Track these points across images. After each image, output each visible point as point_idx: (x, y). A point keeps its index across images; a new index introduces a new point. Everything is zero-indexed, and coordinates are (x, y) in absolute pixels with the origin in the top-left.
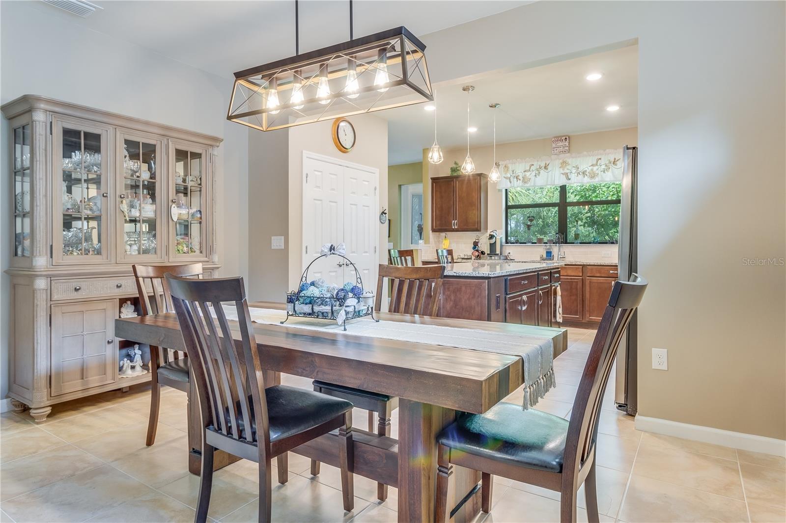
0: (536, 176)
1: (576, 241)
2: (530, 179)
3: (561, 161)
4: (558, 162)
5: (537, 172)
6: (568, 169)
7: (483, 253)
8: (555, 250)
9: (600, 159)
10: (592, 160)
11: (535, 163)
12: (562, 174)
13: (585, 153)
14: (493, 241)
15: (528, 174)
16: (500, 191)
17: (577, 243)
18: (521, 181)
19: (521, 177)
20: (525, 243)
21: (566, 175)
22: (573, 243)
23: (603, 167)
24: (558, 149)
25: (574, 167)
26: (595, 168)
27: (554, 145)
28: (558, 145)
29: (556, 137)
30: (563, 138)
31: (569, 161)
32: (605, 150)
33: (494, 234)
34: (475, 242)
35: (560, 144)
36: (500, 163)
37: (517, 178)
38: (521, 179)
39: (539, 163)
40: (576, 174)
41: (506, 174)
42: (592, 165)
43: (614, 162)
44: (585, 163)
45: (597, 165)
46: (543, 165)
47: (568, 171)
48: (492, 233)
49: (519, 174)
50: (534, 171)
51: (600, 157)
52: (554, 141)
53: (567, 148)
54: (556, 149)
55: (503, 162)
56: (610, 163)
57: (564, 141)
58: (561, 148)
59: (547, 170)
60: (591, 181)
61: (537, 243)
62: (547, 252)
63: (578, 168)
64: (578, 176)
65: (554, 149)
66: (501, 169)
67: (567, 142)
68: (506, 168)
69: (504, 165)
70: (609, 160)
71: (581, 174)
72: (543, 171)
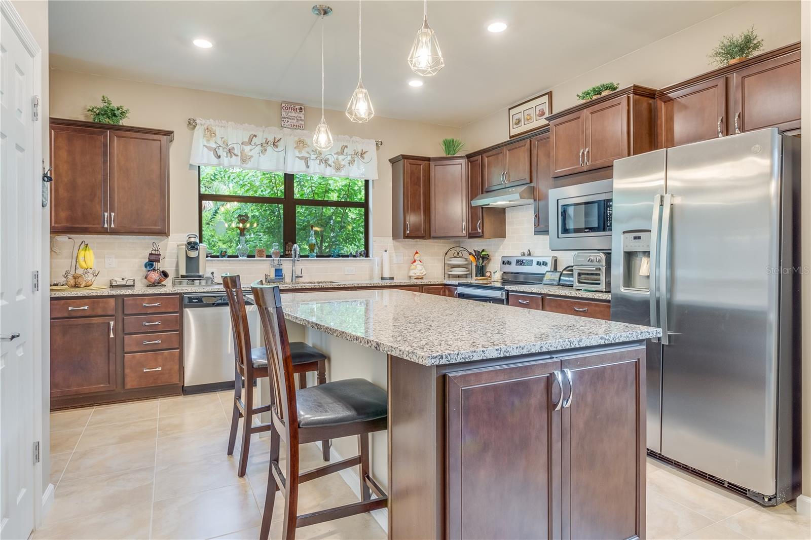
0: (259, 153)
1: (312, 254)
2: (251, 157)
3: (297, 139)
4: (293, 140)
5: (261, 148)
6: (308, 153)
7: (165, 274)
8: (286, 266)
9: (346, 147)
10: (339, 145)
11: (259, 134)
12: (299, 158)
14: (193, 254)
15: (247, 148)
17: (313, 257)
18: (239, 158)
19: (237, 151)
20: (237, 257)
21: (306, 160)
22: (307, 256)
23: (349, 158)
24: (289, 120)
25: (313, 151)
26: (341, 157)
27: (284, 114)
28: (290, 114)
29: (285, 102)
30: (297, 107)
31: (309, 141)
32: (351, 137)
34: (153, 254)
35: (293, 114)
36: (198, 121)
38: (239, 154)
39: (265, 136)
40: (318, 162)
41: (208, 141)
42: (337, 153)
43: (361, 154)
45: (343, 154)
46: (271, 139)
47: (307, 155)
48: (193, 240)
49: (235, 146)
50: (257, 145)
51: (345, 144)
52: (284, 108)
53: (303, 123)
54: (287, 120)
55: (203, 122)
56: (356, 154)
57: (298, 111)
58: (295, 121)
59: (277, 147)
60: (336, 174)
61: (256, 256)
62: (277, 270)
63: (321, 154)
64: (320, 164)
65: (284, 119)
66: (199, 131)
67: (302, 113)
68: (210, 132)
69: (205, 127)
70: (355, 150)
71: (324, 162)
72: (270, 149)
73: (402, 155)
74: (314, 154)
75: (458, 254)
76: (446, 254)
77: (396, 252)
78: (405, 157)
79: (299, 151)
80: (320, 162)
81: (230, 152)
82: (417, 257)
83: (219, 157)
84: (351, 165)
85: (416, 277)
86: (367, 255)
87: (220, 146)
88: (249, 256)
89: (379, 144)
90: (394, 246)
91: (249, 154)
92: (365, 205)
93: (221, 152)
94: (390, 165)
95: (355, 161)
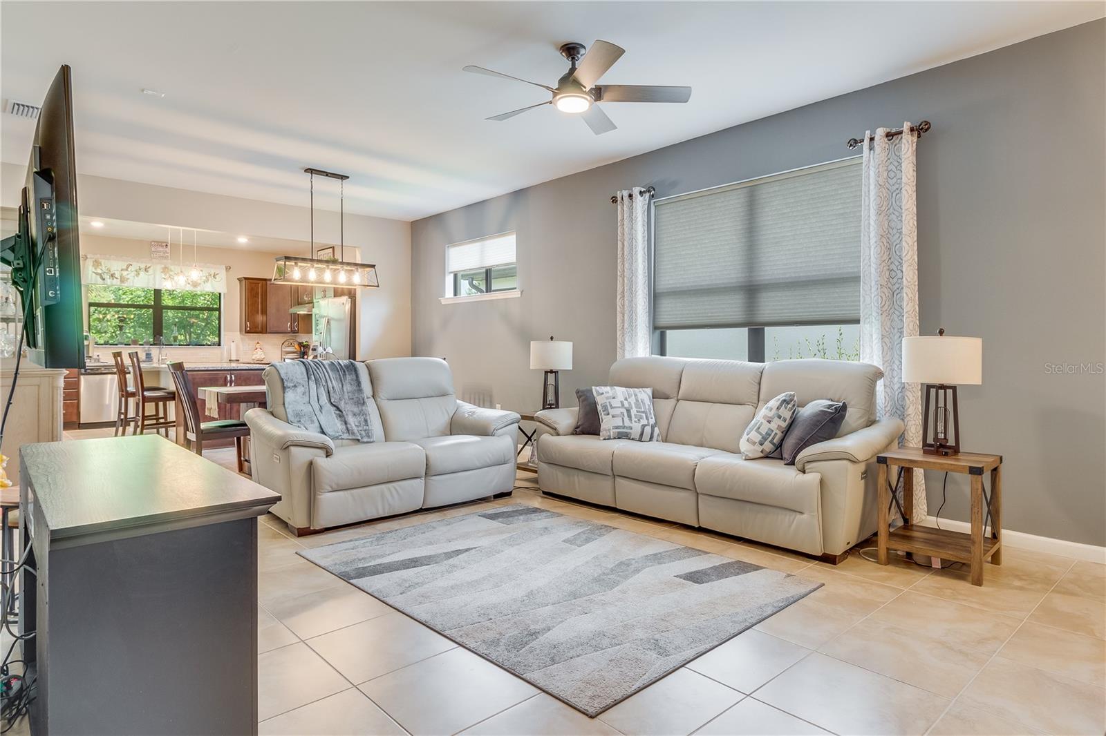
0: (133, 276)
1: (176, 343)
2: (128, 279)
3: (163, 266)
4: (159, 267)
5: (136, 273)
8: (154, 351)
9: (202, 271)
11: (134, 264)
12: (164, 278)
13: (187, 263)
15: (125, 273)
17: (176, 346)
18: (119, 280)
19: (117, 275)
20: (116, 345)
22: (172, 345)
23: (204, 278)
24: (157, 253)
25: (175, 273)
27: (153, 249)
28: (158, 249)
29: (154, 241)
30: (163, 244)
31: (172, 267)
32: (206, 264)
35: (161, 249)
36: (89, 256)
39: (139, 265)
41: (96, 269)
43: (214, 275)
46: (143, 266)
47: (169, 277)
49: (116, 272)
50: (132, 271)
52: (155, 245)
53: (168, 255)
54: (155, 253)
55: (93, 256)
56: (210, 275)
57: (164, 247)
58: (162, 254)
59: (148, 272)
60: (194, 289)
61: (132, 344)
62: (147, 354)
65: (153, 253)
66: (90, 263)
67: (167, 248)
68: (97, 263)
69: (94, 260)
70: (210, 273)
72: (142, 273)
73: (244, 277)
75: (290, 344)
76: (283, 344)
77: (242, 343)
78: (248, 279)
79: (163, 274)
81: (112, 276)
82: (258, 346)
83: (104, 279)
84: (205, 282)
85: (257, 360)
86: (219, 345)
87: (105, 272)
88: (126, 345)
89: (228, 268)
90: (242, 339)
91: (127, 277)
92: (219, 310)
93: (105, 276)
94: (238, 282)
95: (208, 279)
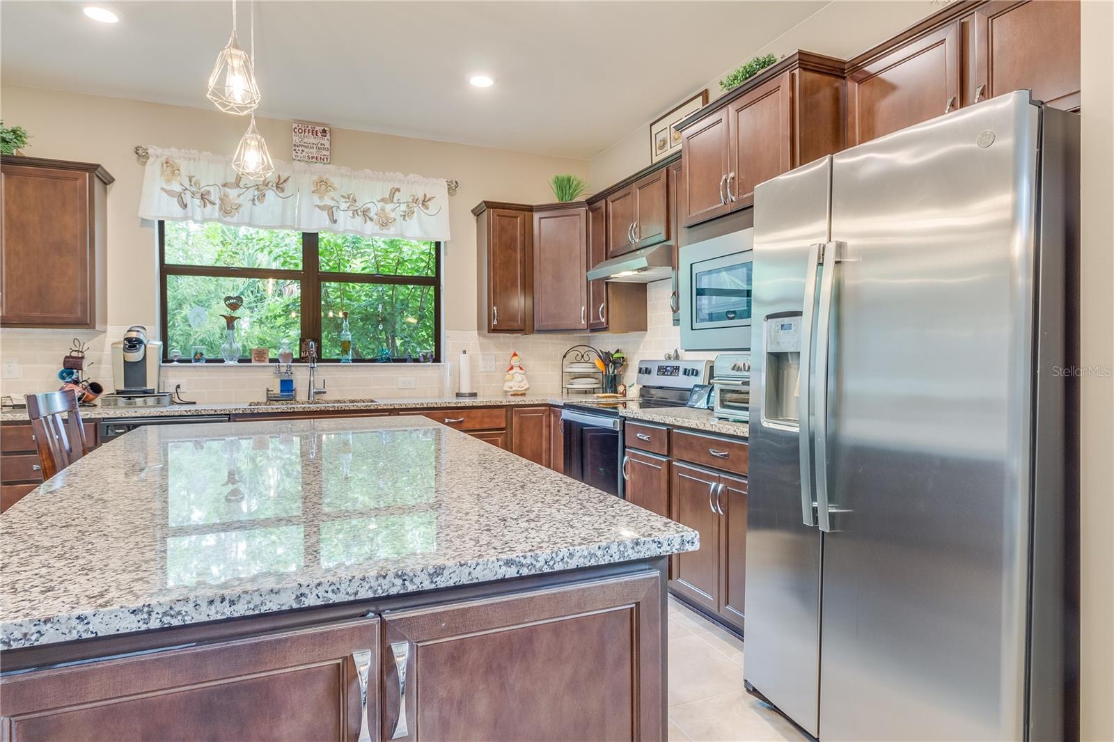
0: (254, 200)
1: (346, 357)
2: (240, 206)
3: (315, 178)
4: (308, 180)
5: (256, 193)
6: (333, 199)
7: (96, 388)
8: (301, 376)
9: (398, 190)
10: (383, 189)
12: (319, 207)
13: (367, 171)
14: (135, 356)
15: (232, 193)
16: (145, 222)
17: (347, 361)
18: (217, 207)
19: (214, 197)
20: (221, 361)
21: (330, 211)
22: (338, 361)
23: (403, 207)
24: (305, 149)
25: (343, 196)
26: (389, 207)
27: (296, 140)
28: (305, 140)
29: (298, 121)
30: (317, 128)
31: (335, 181)
32: (406, 175)
33: (142, 337)
34: (71, 357)
35: (311, 140)
36: (150, 151)
37: (202, 198)
38: (218, 202)
39: (262, 172)
40: (350, 213)
41: (168, 181)
42: (383, 200)
43: (424, 201)
44: (371, 192)
45: (392, 201)
46: (272, 178)
47: (331, 203)
48: (134, 335)
49: (211, 189)
50: (248, 188)
51: (396, 186)
52: (296, 130)
53: (328, 153)
54: (300, 148)
55: (160, 151)
56: (416, 201)
57: (320, 135)
58: (315, 150)
59: (283, 191)
60: (381, 232)
61: (253, 360)
62: (285, 382)
63: (355, 201)
64: (353, 217)
65: (297, 148)
66: (153, 168)
67: (326, 138)
68: (170, 168)
69: (163, 159)
70: (414, 196)
71: (360, 214)
72: (271, 195)
73: (485, 202)
74: (346, 202)
75: (583, 356)
76: (565, 357)
77: (483, 354)
78: (490, 205)
79: (320, 198)
80: (353, 215)
82: (515, 361)
83: (186, 206)
84: (406, 218)
85: (512, 393)
86: (437, 359)
87: (186, 189)
88: (240, 361)
89: (453, 188)
90: (481, 344)
91: (237, 202)
92: (435, 282)
93: (187, 198)
94: (473, 218)
95: (413, 212)
